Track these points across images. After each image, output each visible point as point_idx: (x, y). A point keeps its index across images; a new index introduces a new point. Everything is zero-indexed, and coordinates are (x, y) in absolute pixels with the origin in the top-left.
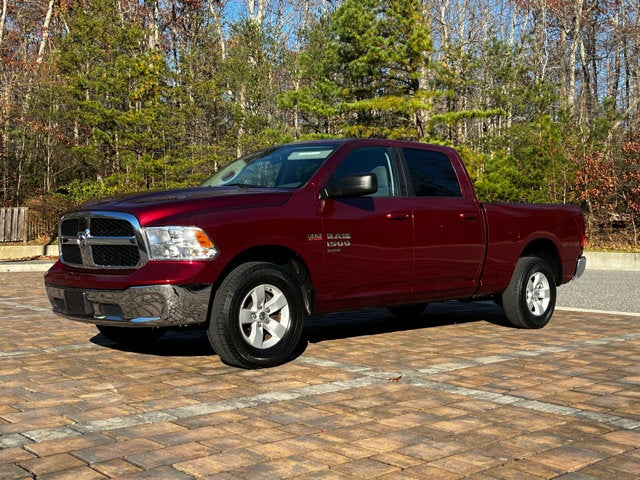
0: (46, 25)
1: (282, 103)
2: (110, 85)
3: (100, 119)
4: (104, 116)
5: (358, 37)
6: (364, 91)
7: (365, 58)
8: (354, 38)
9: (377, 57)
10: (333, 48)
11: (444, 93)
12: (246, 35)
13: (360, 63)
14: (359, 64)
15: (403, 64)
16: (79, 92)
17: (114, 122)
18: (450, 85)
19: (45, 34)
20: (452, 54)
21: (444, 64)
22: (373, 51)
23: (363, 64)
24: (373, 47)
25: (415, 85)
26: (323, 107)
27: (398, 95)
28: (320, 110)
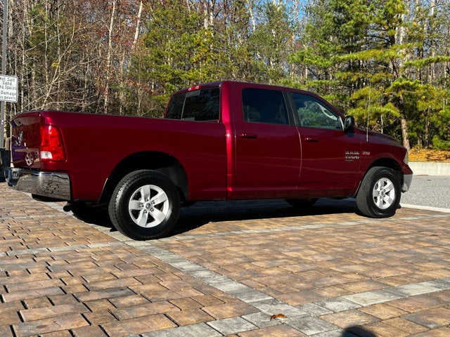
0: (139, 16)
1: (293, 59)
2: (178, 53)
3: (170, 77)
4: (173, 74)
5: (347, 7)
6: (352, 46)
7: (352, 22)
8: (344, 8)
9: (360, 20)
10: (330, 17)
11: (415, 45)
12: (268, 13)
13: (349, 26)
14: (347, 27)
15: (381, 25)
16: (158, 59)
17: (180, 78)
18: (419, 39)
19: (139, 21)
20: (421, 15)
21: (415, 23)
22: (357, 16)
23: (351, 26)
24: (358, 13)
25: (392, 40)
26: (322, 61)
27: (378, 48)
28: (320, 63)
